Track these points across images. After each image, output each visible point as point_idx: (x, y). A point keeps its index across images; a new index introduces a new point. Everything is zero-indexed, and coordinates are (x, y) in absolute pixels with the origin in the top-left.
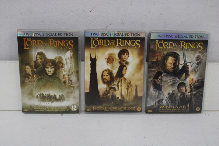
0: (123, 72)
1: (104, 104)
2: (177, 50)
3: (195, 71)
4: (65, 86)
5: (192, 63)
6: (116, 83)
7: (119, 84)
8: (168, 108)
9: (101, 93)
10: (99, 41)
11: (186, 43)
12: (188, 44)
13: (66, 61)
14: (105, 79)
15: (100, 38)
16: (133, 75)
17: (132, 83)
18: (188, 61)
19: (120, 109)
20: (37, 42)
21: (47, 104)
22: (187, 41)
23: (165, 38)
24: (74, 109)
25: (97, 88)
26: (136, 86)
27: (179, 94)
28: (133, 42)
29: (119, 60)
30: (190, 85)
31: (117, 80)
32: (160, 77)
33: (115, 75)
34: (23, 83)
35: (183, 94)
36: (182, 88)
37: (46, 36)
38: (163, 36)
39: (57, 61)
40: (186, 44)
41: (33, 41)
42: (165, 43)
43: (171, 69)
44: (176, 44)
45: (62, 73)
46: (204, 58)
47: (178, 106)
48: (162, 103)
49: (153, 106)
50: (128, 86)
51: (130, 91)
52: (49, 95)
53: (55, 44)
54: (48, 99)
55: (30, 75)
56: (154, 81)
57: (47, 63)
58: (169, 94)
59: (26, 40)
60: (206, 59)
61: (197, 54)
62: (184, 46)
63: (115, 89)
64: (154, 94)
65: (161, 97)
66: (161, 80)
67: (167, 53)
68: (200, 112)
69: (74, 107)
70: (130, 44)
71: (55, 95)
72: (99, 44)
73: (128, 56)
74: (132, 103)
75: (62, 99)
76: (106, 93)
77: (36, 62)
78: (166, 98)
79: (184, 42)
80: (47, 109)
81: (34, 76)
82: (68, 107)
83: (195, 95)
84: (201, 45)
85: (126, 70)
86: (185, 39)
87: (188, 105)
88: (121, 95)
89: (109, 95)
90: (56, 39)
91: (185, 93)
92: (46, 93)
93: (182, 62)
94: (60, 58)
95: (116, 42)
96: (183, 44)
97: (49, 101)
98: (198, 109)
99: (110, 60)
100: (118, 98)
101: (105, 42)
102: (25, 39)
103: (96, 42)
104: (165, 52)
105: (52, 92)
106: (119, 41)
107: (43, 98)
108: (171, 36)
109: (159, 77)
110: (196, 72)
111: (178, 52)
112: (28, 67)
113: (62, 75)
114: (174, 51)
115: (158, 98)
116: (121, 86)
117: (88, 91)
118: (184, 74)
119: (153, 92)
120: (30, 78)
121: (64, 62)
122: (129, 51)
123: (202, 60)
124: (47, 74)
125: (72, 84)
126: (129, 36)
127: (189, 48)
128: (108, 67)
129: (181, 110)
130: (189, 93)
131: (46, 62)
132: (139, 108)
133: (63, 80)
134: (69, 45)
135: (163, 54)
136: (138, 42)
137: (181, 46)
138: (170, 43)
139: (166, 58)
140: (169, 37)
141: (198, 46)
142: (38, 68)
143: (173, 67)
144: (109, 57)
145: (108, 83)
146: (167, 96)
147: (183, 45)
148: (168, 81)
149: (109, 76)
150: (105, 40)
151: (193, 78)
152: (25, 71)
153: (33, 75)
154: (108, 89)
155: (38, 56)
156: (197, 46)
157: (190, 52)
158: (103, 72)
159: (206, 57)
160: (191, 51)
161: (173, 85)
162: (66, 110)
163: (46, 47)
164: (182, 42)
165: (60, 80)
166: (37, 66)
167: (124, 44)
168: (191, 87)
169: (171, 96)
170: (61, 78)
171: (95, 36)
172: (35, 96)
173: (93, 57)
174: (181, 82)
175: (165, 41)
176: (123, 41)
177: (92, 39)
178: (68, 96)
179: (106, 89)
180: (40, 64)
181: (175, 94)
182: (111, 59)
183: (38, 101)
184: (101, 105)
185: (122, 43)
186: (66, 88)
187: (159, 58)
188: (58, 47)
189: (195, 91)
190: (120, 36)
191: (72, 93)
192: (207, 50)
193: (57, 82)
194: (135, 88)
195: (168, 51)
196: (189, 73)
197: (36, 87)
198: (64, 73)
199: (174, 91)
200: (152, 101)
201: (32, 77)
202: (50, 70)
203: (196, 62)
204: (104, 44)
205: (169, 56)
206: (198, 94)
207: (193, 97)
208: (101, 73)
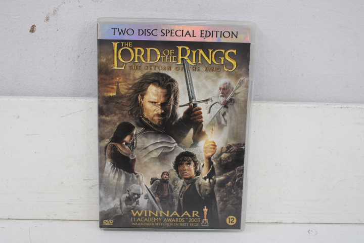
2: (170, 68)
3: (218, 123)
5: (210, 103)
8: (153, 216)
11: (191, 49)
12: (197, 54)
18: (199, 96)
22: (194, 46)
23: (136, 37)
27: (181, 182)
30: (209, 158)
32: (127, 139)
35: (191, 181)
36: (186, 167)
38: (130, 32)
40: (191, 53)
42: (136, 49)
43: (156, 118)
44: (166, 53)
46: (242, 89)
47: (180, 212)
48: (138, 203)
49: (114, 210)
56: (114, 148)
58: (153, 180)
60: (246, 92)
61: (223, 80)
62: (186, 58)
64: (115, 181)
65: (134, 188)
66: (132, 146)
67: (143, 76)
68: (237, 227)
78: (146, 192)
79: (187, 48)
83: (222, 184)
84: (231, 55)
86: (188, 39)
87: (205, 210)
91: (195, 180)
93: (183, 99)
96: (184, 52)
98: (231, 220)
104: (138, 74)
108: (150, 31)
109: (125, 137)
110: (221, 126)
111: (172, 74)
114: (162, 72)
115: (126, 190)
118: (192, 131)
119: (112, 175)
123: (235, 94)
127: (200, 63)
129: (186, 221)
130: (205, 179)
135: (131, 78)
137: (180, 57)
138: (149, 50)
139: (140, 88)
140: (147, 33)
141: (225, 59)
143: (160, 112)
146: (150, 186)
147: (185, 56)
148: (151, 148)
151: (214, 142)
156: (223, 59)
157: (204, 74)
159: (247, 87)
160: (206, 70)
161: (162, 158)
164: (180, 48)
168: (210, 163)
169: (160, 186)
174: (183, 150)
175: (136, 43)
181: (170, 182)
187: (124, 89)
189: (220, 175)
192: (248, 70)
195: (145, 72)
196: (204, 129)
199: (168, 174)
200: (110, 199)
203: (222, 100)
205: (150, 83)
206: (229, 183)
207: (216, 188)
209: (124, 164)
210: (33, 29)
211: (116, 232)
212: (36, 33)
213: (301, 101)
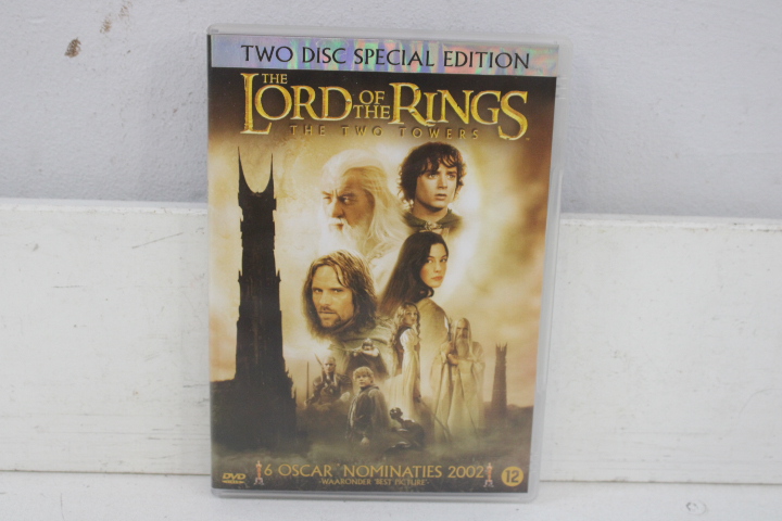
0: (430, 271)
1: (318, 449)
6: (384, 332)
7: (405, 338)
9: (301, 386)
10: (292, 93)
14: (326, 309)
15: (296, 77)
16: (484, 289)
17: (477, 333)
19: (407, 472)
25: (279, 361)
26: (501, 353)
28: (488, 104)
29: (407, 206)
31: (390, 314)
33: (379, 286)
50: (454, 351)
51: (465, 376)
63: (379, 367)
70: (469, 112)
72: (292, 113)
73: (459, 184)
74: (471, 444)
76: (329, 386)
85: (444, 259)
88: (416, 398)
89: (345, 396)
95: (389, 100)
99: (353, 203)
100: (397, 414)
101: (326, 99)
103: (274, 102)
106: (407, 97)
116: (417, 348)
117: (228, 374)
122: (466, 156)
126: (465, 70)
128: (341, 241)
132: (511, 469)
136: (515, 103)
144: (349, 185)
145: (343, 332)
149: (346, 296)
150: (326, 91)
154: (341, 367)
158: (314, 270)
167: (437, 115)
171: (266, 64)
173: (257, 186)
176: (431, 97)
177: (249, 79)
179: (332, 364)
182: (362, 201)
184: (302, 451)
185: (422, 109)
190: (416, 68)
194: (491, 363)
204: (319, 112)
208: (304, 276)
210: (73, 50)
212: (80, 57)
213: (673, 214)
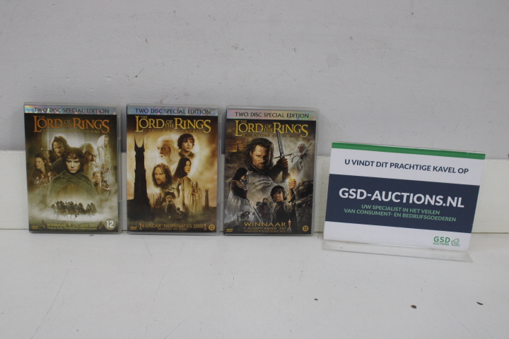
0: (186, 168)
1: (157, 219)
2: (269, 136)
3: (297, 168)
4: (97, 190)
5: (292, 156)
6: (175, 186)
7: (180, 187)
8: (257, 226)
9: (152, 201)
10: (149, 121)
12: (285, 127)
13: (98, 151)
14: (159, 179)
15: (149, 117)
16: (201, 173)
17: (200, 186)
18: (286, 152)
19: (181, 226)
20: (54, 121)
21: (69, 218)
22: (283, 122)
23: (249, 117)
24: (110, 226)
25: (146, 194)
26: (207, 191)
27: (275, 204)
28: (200, 123)
29: (180, 151)
30: (292, 190)
31: (176, 181)
32: (243, 178)
33: (173, 173)
34: (31, 185)
35: (281, 204)
36: (278, 195)
37: (68, 113)
38: (246, 114)
39: (84, 151)
40: (282, 127)
41: (48, 120)
42: (249, 124)
43: (260, 165)
44: (267, 126)
45: (92, 169)
46: (311, 147)
47: (274, 223)
48: (248, 218)
49: (234, 222)
50: (194, 191)
51: (197, 198)
52: (72, 203)
53: (81, 124)
54: (69, 211)
55: (42, 172)
56: (235, 183)
57: (68, 154)
58: (258, 203)
59: (38, 119)
60: (314, 149)
61: (300, 143)
62: (278, 130)
63: (173, 195)
64: (235, 204)
65: (246, 208)
66: (246, 182)
67: (253, 140)
68: (309, 233)
69: (110, 224)
70: (195, 126)
71: (81, 205)
72: (149, 126)
73: (193, 145)
74: (200, 218)
75: (91, 210)
76: (160, 201)
77: (52, 152)
78: (253, 211)
79: (279, 124)
80: (68, 226)
81: (49, 174)
82: (101, 223)
83: (300, 205)
84: (305, 128)
85: (190, 165)
86: (280, 118)
87: (290, 222)
88: (184, 204)
89: (164, 204)
90: (83, 117)
91: (283, 203)
92: (66, 200)
93: (276, 154)
94: (89, 147)
95: (174, 122)
96: (277, 126)
97: (71, 214)
98: (305, 228)
99: (165, 150)
100: (179, 209)
101: (157, 123)
102: (35, 117)
103: (144, 123)
104: (250, 139)
105: (76, 200)
106: (179, 122)
107: (63, 208)
108: (258, 114)
109: (241, 177)
110: (299, 170)
111: (270, 139)
112: (39, 159)
113: (92, 173)
114: (264, 138)
115: (241, 210)
116: (183, 190)
117: (132, 198)
118: (281, 173)
119: (233, 200)
120: (43, 176)
121: (95, 152)
122: (195, 137)
123: (307, 151)
124: (68, 171)
125: (107, 186)
126: (194, 115)
127: (287, 132)
129: (278, 229)
130: (289, 202)
131: (67, 152)
132: (211, 225)
133: (94, 180)
134: (103, 127)
135: (246, 141)
136: (207, 123)
137: (275, 129)
138: (257, 125)
139: (251, 147)
140: (256, 115)
141: (301, 130)
142: (55, 162)
143: (262, 161)
144: (164, 145)
145: (163, 185)
146: (256, 207)
148: (257, 184)
149: (164, 175)
150: (157, 120)
151: (294, 180)
152: (35, 166)
153: (47, 173)
154: (163, 196)
155: (55, 143)
157: (289, 139)
158: (155, 168)
159: (314, 146)
160: (290, 137)
161: (264, 190)
162: (98, 227)
163: (67, 129)
164: (275, 124)
165: (89, 180)
166: (53, 158)
167: (187, 126)
168: (292, 193)
169: (262, 207)
170: (90, 177)
171: (141, 114)
172: (50, 206)
173: (140, 145)
174: (276, 185)
175: (249, 121)
176: (185, 122)
177: (137, 117)
178: (101, 206)
179: (160, 195)
180: (59, 155)
181: (268, 204)
182: (167, 149)
183: (55, 212)
184: (153, 220)
185: (183, 125)
186: (98, 194)
187: (241, 148)
188: (86, 129)
189: (299, 200)
190: (181, 114)
191: (106, 200)
192: (315, 136)
193: (85, 183)
194: (204, 194)
196: (289, 172)
197: (51, 191)
198: (95, 170)
199: (267, 199)
200: (231, 215)
201: (46, 176)
202: (73, 165)
203: (299, 154)
204: (156, 126)
205: (257, 144)
206: (304, 205)
207: (296, 208)
208: (152, 170)
209: (241, 193)
211: (234, 237)
